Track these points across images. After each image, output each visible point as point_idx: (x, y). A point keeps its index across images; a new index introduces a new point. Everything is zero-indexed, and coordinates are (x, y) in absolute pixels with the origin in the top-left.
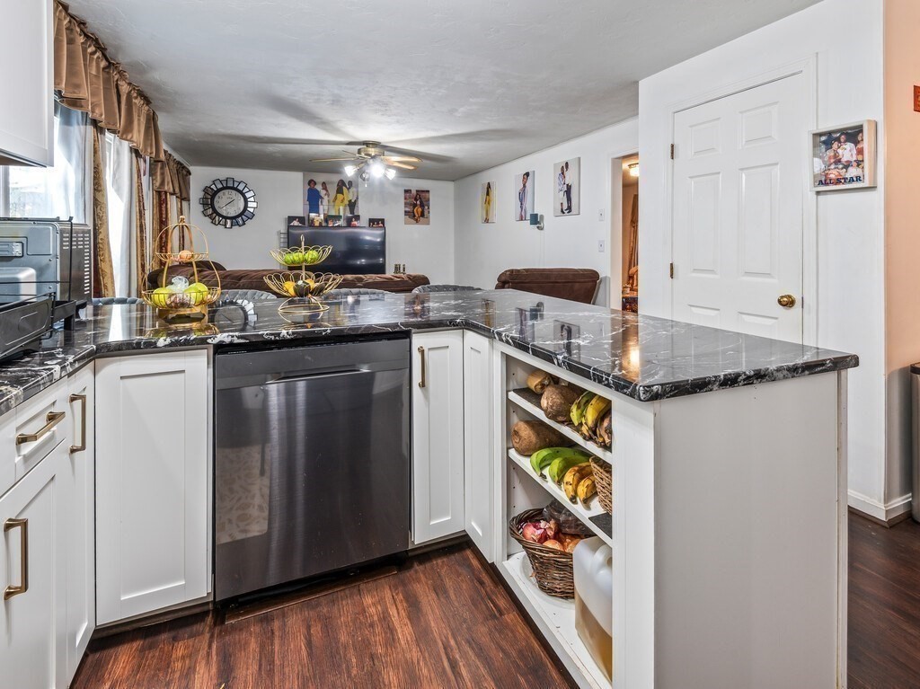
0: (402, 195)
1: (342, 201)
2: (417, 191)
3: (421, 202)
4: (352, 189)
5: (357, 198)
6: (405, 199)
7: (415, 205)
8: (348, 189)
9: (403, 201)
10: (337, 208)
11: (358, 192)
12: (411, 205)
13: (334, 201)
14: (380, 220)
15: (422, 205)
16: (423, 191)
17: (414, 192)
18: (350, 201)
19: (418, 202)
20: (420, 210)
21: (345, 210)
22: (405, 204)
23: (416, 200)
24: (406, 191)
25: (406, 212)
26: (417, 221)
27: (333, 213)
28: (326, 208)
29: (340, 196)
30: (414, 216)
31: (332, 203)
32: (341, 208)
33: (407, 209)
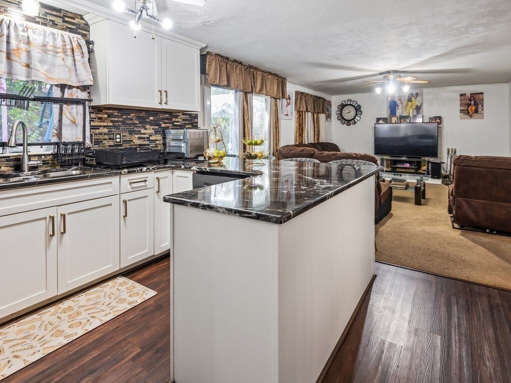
0: (458, 98)
1: (411, 106)
2: (471, 94)
3: (475, 102)
4: (419, 98)
5: (422, 104)
6: (461, 100)
7: (469, 105)
8: (415, 98)
9: (459, 102)
10: (408, 111)
11: (422, 99)
12: (465, 105)
13: (406, 107)
14: (437, 117)
15: (476, 104)
16: (478, 94)
17: (468, 95)
18: (417, 106)
19: (472, 102)
20: (474, 108)
21: (413, 112)
22: (461, 104)
23: (470, 100)
24: (461, 95)
25: (461, 110)
26: (471, 116)
27: (405, 114)
28: (401, 111)
29: (410, 103)
30: (469, 113)
31: (404, 108)
32: (411, 111)
33: (462, 108)
